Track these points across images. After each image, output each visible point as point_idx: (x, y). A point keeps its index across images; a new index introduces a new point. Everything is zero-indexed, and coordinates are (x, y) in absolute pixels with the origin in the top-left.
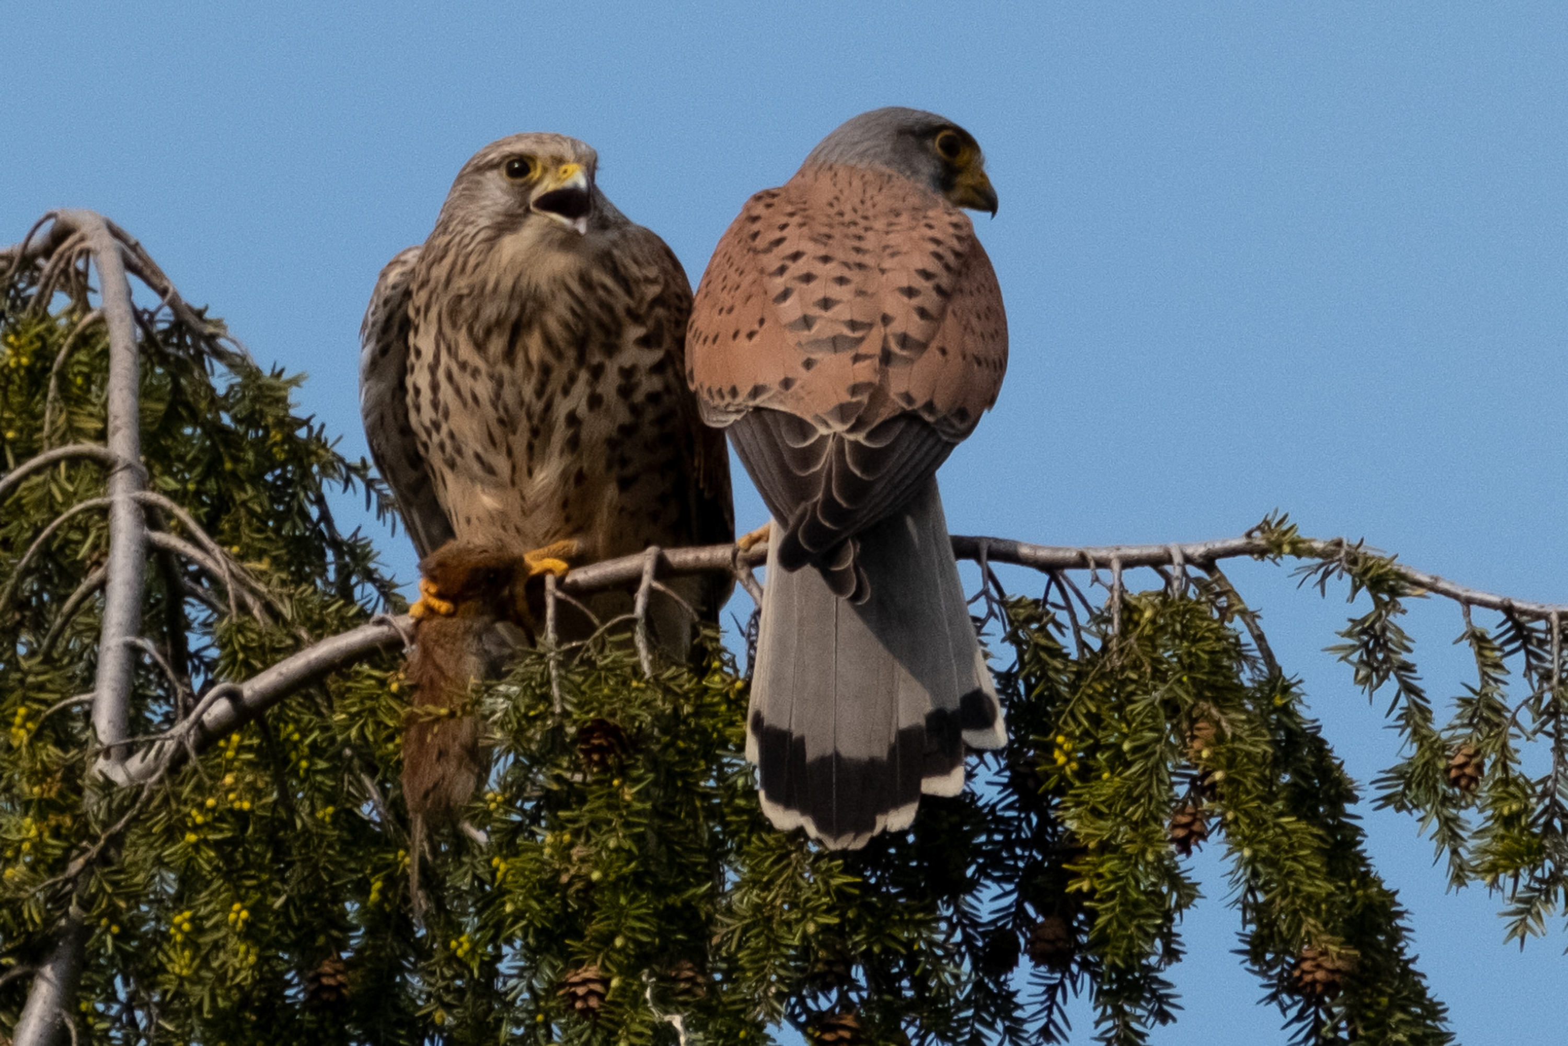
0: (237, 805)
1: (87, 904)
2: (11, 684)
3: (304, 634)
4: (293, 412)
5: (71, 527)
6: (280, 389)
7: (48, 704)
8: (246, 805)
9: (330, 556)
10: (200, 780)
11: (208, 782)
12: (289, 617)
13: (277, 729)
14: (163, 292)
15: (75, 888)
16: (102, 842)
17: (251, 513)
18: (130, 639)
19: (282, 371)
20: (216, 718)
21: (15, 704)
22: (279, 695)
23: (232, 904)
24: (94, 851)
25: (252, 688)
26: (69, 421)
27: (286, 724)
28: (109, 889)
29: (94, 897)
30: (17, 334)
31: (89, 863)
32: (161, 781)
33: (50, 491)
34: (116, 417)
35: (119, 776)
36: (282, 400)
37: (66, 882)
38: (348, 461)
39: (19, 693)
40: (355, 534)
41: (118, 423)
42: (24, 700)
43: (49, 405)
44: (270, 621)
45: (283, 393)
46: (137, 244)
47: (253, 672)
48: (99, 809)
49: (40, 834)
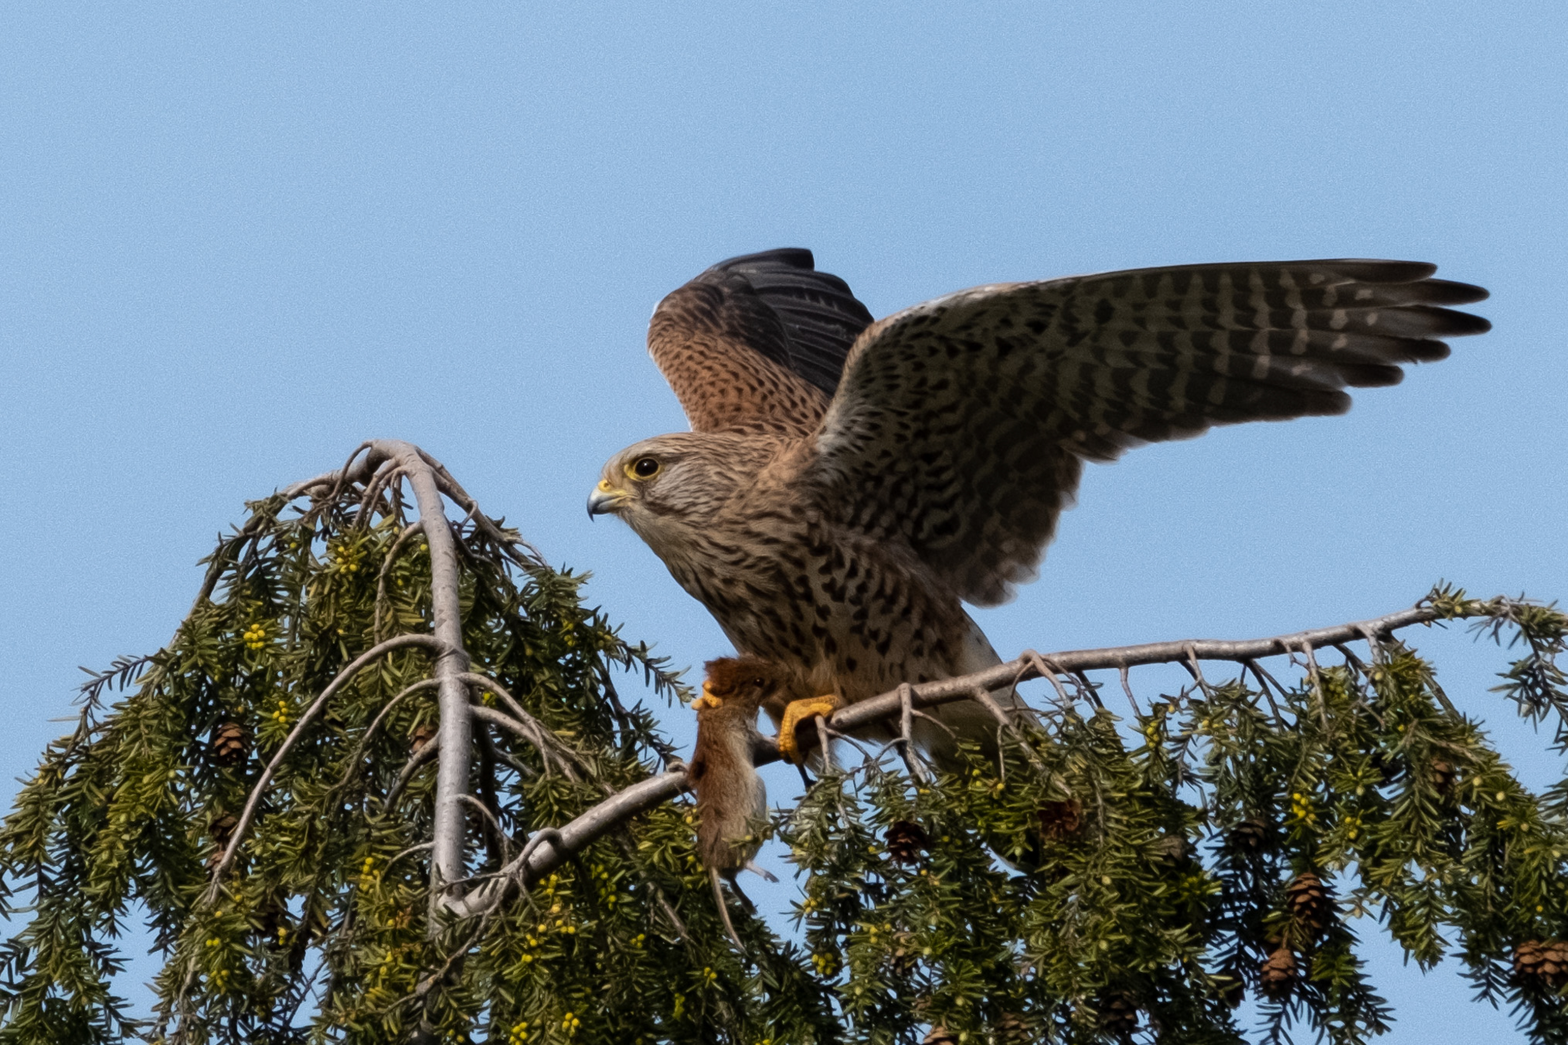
0: (564, 930)
1: (435, 1018)
2: (359, 838)
3: (608, 788)
4: (583, 605)
5: (401, 709)
6: (571, 585)
7: (391, 853)
8: (571, 930)
9: (616, 726)
10: (532, 909)
11: (538, 913)
12: (595, 774)
13: (589, 870)
14: (468, 507)
15: (424, 1005)
16: (448, 965)
17: (549, 691)
18: (462, 796)
19: (571, 570)
20: (541, 859)
21: (363, 855)
22: (590, 838)
23: (564, 1014)
24: (441, 973)
25: (568, 832)
26: (395, 617)
27: (597, 865)
28: (455, 1005)
29: (441, 1012)
30: (346, 545)
31: (436, 983)
32: (496, 912)
33: (381, 676)
34: (441, 611)
35: (460, 909)
36: (572, 595)
37: (418, 999)
38: (629, 645)
39: (365, 846)
40: (638, 706)
41: (443, 616)
42: (371, 851)
43: (377, 604)
44: (578, 779)
45: (573, 588)
46: (442, 467)
47: (566, 820)
48: (445, 937)
49: (395, 960)
